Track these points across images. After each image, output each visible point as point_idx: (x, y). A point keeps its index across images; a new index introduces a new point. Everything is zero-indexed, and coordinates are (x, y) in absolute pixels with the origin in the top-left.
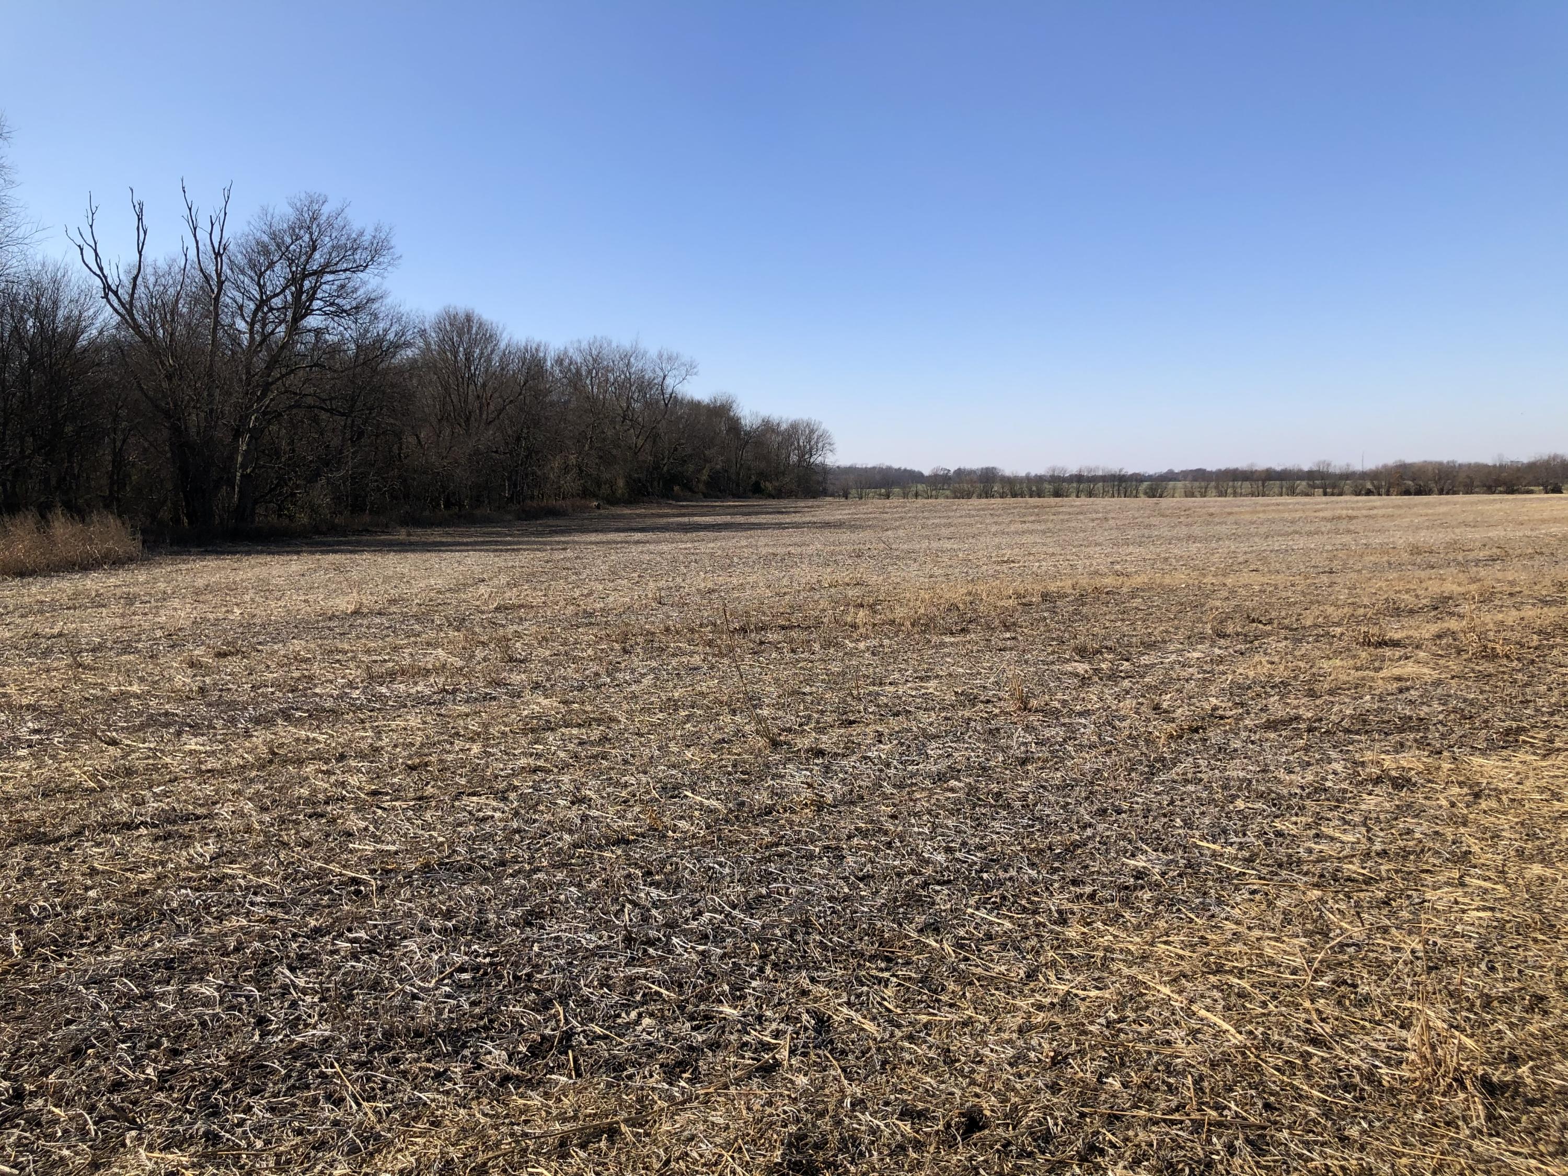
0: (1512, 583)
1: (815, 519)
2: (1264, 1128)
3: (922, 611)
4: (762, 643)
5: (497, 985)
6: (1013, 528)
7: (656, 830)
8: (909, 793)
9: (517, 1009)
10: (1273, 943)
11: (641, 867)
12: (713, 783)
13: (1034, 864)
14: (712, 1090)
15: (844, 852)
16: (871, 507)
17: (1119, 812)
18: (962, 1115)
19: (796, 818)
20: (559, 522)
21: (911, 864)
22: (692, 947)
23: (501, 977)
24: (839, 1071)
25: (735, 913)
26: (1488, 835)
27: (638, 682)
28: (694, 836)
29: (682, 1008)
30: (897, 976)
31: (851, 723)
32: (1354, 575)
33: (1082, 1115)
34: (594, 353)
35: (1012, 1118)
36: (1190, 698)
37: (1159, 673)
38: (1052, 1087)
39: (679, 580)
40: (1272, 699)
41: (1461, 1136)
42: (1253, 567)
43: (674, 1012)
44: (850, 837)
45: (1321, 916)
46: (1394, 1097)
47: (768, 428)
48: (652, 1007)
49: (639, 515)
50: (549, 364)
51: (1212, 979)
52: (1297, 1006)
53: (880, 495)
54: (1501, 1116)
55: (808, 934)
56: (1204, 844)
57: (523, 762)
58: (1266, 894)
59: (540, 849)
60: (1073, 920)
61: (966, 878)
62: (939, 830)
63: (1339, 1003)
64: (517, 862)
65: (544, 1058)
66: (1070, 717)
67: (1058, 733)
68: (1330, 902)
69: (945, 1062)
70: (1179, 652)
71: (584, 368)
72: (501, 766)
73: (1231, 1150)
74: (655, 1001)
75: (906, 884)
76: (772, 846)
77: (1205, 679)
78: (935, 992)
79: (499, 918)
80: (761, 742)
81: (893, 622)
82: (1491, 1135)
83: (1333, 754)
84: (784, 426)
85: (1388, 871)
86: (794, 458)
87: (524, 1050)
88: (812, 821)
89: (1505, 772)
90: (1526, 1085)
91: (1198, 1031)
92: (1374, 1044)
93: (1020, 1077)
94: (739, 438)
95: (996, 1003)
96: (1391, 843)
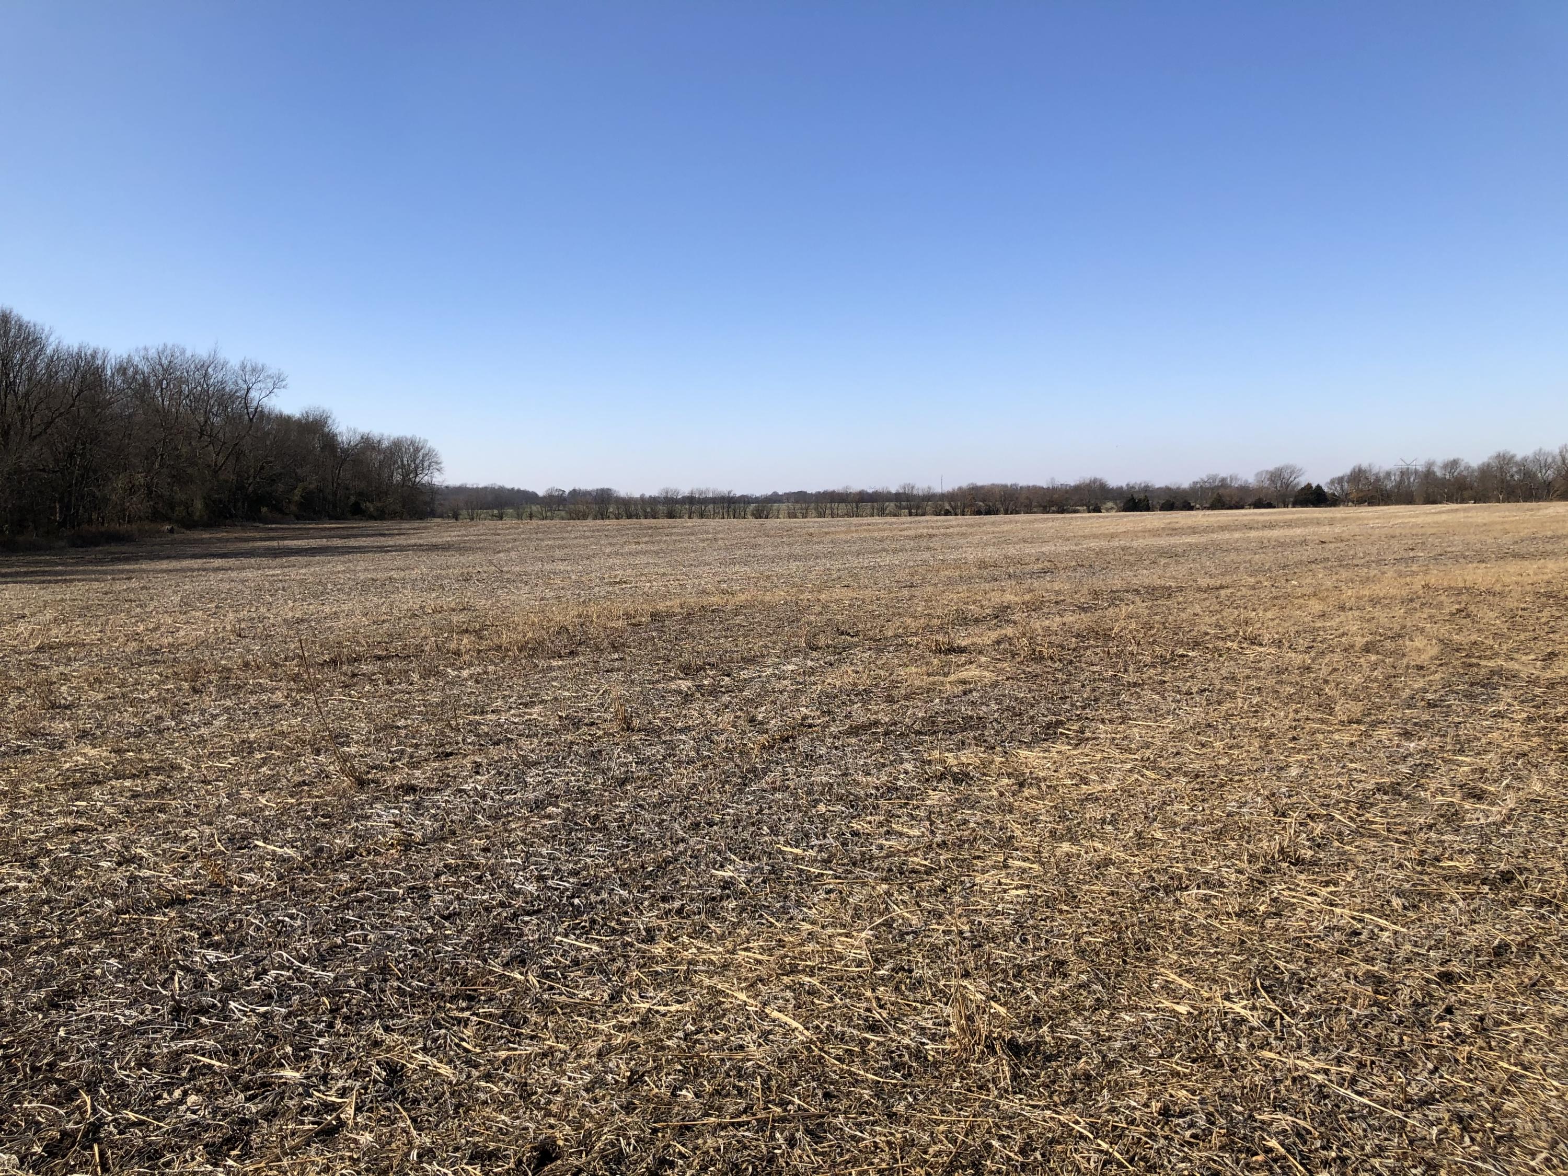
0: (1058, 593)
1: (421, 542)
2: (823, 1116)
3: (530, 635)
4: (354, 675)
5: (10, 1080)
6: (627, 549)
7: (219, 886)
8: (504, 823)
9: (34, 1104)
10: (843, 939)
11: (198, 929)
12: (289, 829)
13: (626, 884)
14: (263, 1165)
15: (431, 892)
16: (483, 527)
17: (711, 825)
18: (534, 1149)
19: (379, 860)
20: (124, 548)
21: (500, 896)
22: (253, 1011)
23: (15, 1071)
24: (409, 1122)
25: (305, 967)
26: (1029, 819)
27: (208, 724)
28: (263, 889)
29: (235, 1078)
30: (477, 1015)
31: (448, 755)
32: (930, 589)
33: (655, 1131)
34: (165, 362)
35: (585, 1144)
36: (783, 709)
37: (756, 686)
38: (627, 1108)
39: (263, 610)
40: (855, 706)
41: (990, 1098)
42: (846, 583)
43: (226, 1084)
44: (437, 876)
45: (887, 909)
46: (937, 1069)
47: (368, 445)
48: (200, 1082)
49: (220, 540)
50: (109, 373)
51: (786, 980)
52: (859, 996)
53: (493, 516)
54: (1024, 1074)
55: (385, 981)
56: (788, 849)
57: (60, 821)
58: (841, 892)
59: (74, 919)
60: (659, 937)
61: (557, 906)
62: (533, 859)
63: (897, 989)
64: (44, 937)
65: (63, 1157)
66: (671, 734)
67: (658, 751)
68: (896, 894)
69: (521, 1097)
70: (776, 666)
71: (152, 378)
72: (32, 828)
73: (792, 1142)
74: (204, 1075)
75: (495, 918)
76: (351, 892)
77: (797, 690)
78: (517, 1026)
79: (17, 1004)
80: (347, 782)
81: (499, 648)
82: (1015, 1093)
83: (905, 755)
84: (385, 444)
85: (946, 860)
86: (397, 478)
87: (39, 1150)
88: (398, 862)
89: (1044, 761)
90: (1046, 1043)
91: (770, 1032)
92: (923, 1023)
93: (596, 1102)
94: (335, 456)
95: (578, 1030)
96: (950, 834)
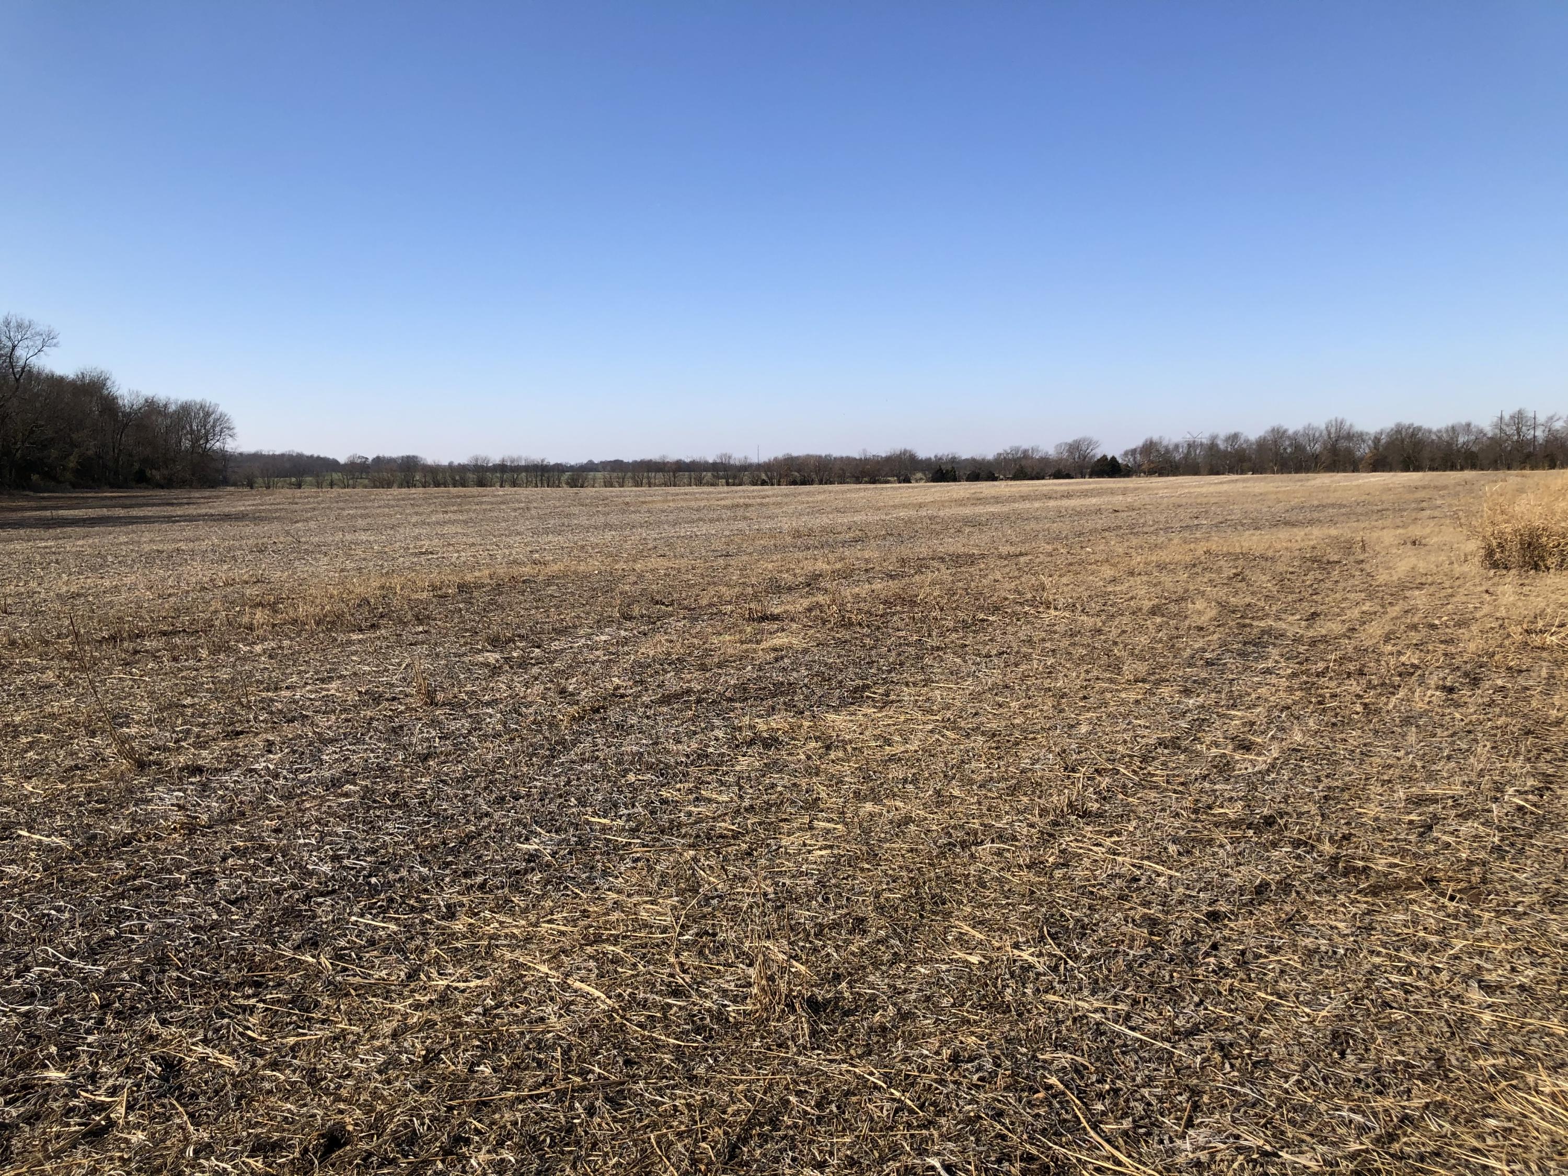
0: (867, 561)
1: (212, 511)
2: (623, 1083)
3: (328, 608)
4: (136, 652)
6: (434, 518)
8: (297, 803)
10: (649, 906)
12: (58, 817)
13: (426, 861)
14: (23, 1170)
15: (217, 876)
16: (281, 496)
17: (517, 798)
18: (322, 1136)
19: (161, 846)
21: (291, 878)
22: (13, 1010)
24: (186, 1118)
25: (73, 962)
26: (835, 781)
28: (26, 881)
30: (264, 1001)
31: (238, 734)
32: (745, 558)
33: (450, 1109)
35: (376, 1127)
36: (595, 680)
37: (567, 657)
38: (422, 1087)
39: (33, 584)
40: (669, 675)
41: (789, 1055)
42: (661, 552)
44: (224, 859)
45: (693, 874)
46: (738, 1030)
47: (152, 409)
51: (589, 950)
52: (663, 962)
53: (291, 484)
54: (822, 1030)
55: (163, 971)
56: (596, 819)
58: (648, 860)
60: (460, 913)
61: (353, 885)
62: (328, 838)
63: (701, 953)
66: (477, 708)
67: (463, 725)
68: (702, 859)
69: (309, 1083)
70: (588, 636)
73: (591, 1111)
75: (286, 900)
76: (128, 880)
77: (610, 660)
78: (307, 1010)
80: (125, 764)
81: (295, 622)
82: (813, 1049)
83: (717, 722)
84: (172, 408)
85: (753, 824)
86: (186, 444)
88: (181, 847)
89: (851, 725)
90: (844, 999)
91: (572, 1003)
92: (725, 986)
93: (389, 1083)
94: (116, 420)
95: (372, 1011)
96: (758, 798)
